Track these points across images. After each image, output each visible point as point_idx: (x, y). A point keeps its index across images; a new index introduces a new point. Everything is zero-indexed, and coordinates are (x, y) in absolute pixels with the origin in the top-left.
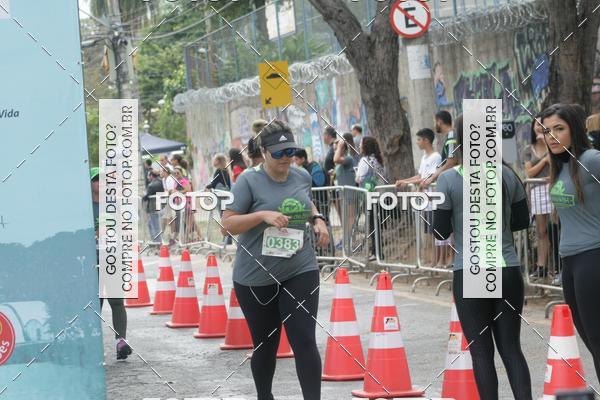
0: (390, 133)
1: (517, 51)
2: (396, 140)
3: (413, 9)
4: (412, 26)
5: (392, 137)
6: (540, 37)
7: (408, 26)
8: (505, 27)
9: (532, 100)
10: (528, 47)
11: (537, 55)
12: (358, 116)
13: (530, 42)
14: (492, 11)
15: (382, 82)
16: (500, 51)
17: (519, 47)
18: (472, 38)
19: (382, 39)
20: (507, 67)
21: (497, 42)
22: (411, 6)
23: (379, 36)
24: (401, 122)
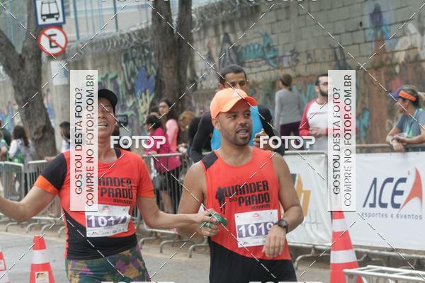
0: (36, 123)
1: (124, 65)
2: (41, 129)
3: (55, 35)
4: (54, 47)
5: (38, 126)
6: (140, 56)
7: (51, 47)
8: (115, 48)
9: (135, 100)
10: (131, 62)
11: (138, 68)
12: (6, 112)
13: (133, 59)
14: (105, 38)
15: (30, 87)
16: (111, 66)
17: (125, 62)
18: (90, 56)
19: (30, 56)
20: (116, 77)
21: (109, 60)
22: (54, 33)
23: (28, 55)
24: (44, 116)
